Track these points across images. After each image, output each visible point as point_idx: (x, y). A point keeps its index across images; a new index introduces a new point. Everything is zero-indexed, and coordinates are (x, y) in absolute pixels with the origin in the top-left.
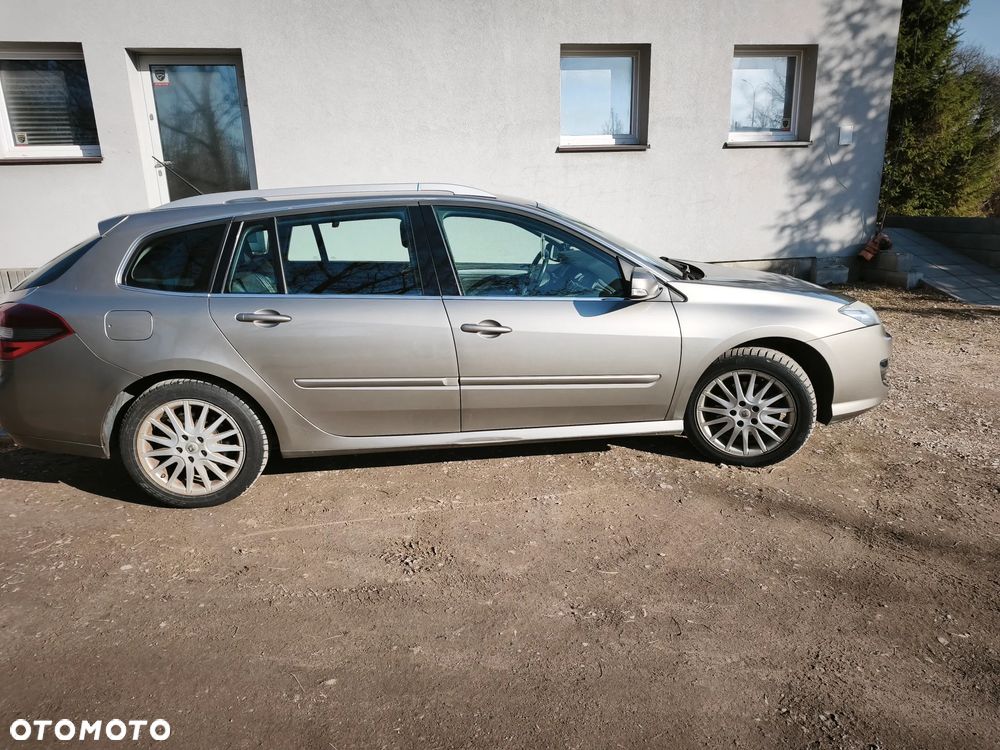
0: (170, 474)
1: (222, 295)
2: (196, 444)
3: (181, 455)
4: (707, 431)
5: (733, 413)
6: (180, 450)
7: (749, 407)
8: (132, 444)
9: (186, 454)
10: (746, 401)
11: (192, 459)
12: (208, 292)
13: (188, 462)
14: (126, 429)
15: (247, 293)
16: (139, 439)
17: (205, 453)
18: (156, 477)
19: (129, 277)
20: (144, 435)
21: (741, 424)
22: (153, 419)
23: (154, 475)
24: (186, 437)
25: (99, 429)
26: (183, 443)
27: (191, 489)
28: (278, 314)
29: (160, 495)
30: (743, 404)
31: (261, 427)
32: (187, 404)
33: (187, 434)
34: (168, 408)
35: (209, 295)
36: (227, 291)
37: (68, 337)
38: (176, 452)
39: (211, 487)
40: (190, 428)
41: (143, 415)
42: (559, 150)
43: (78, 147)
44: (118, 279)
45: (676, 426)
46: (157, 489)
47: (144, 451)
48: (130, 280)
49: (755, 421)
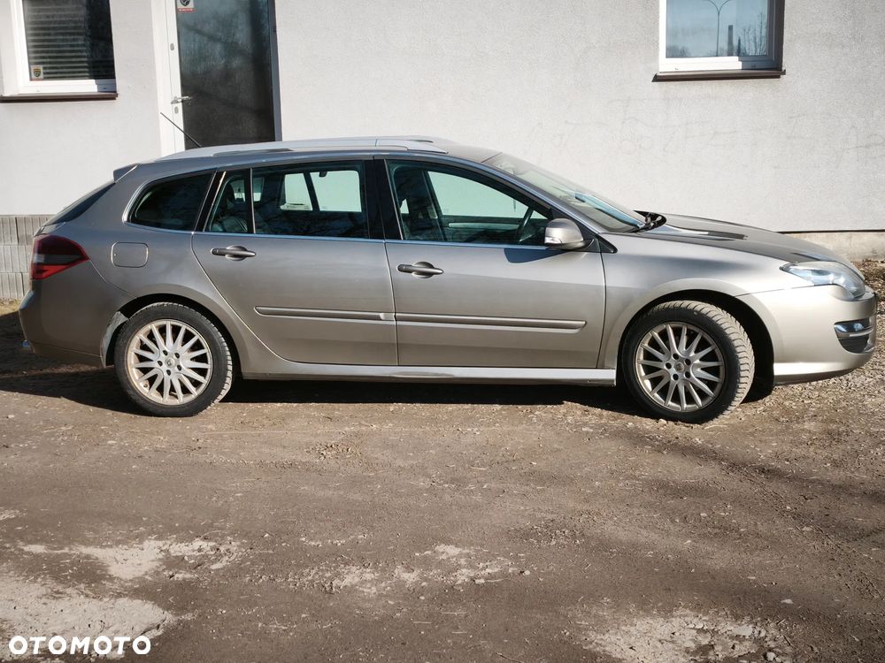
0: (151, 384)
1: (204, 233)
2: (173, 360)
3: (161, 368)
4: (647, 385)
5: (669, 366)
6: (160, 363)
7: (682, 360)
8: (123, 355)
9: (165, 367)
10: (679, 354)
11: (169, 372)
12: (192, 230)
13: (166, 374)
14: (120, 342)
15: (225, 231)
16: (129, 352)
17: (179, 368)
18: (140, 387)
19: (133, 216)
20: (133, 349)
21: (676, 377)
22: (141, 335)
23: (138, 384)
24: (165, 353)
25: (99, 341)
26: (163, 358)
27: (166, 399)
28: (246, 250)
29: (141, 402)
30: (676, 356)
31: (227, 349)
32: (169, 324)
33: (168, 351)
34: (154, 326)
35: (193, 233)
36: (207, 230)
37: (85, 263)
38: (157, 365)
39: (182, 399)
40: (169, 345)
41: (135, 331)
42: (657, 79)
43: (93, 81)
44: (125, 217)
45: (609, 375)
46: (139, 396)
47: (133, 362)
48: (133, 219)
49: (688, 375)
